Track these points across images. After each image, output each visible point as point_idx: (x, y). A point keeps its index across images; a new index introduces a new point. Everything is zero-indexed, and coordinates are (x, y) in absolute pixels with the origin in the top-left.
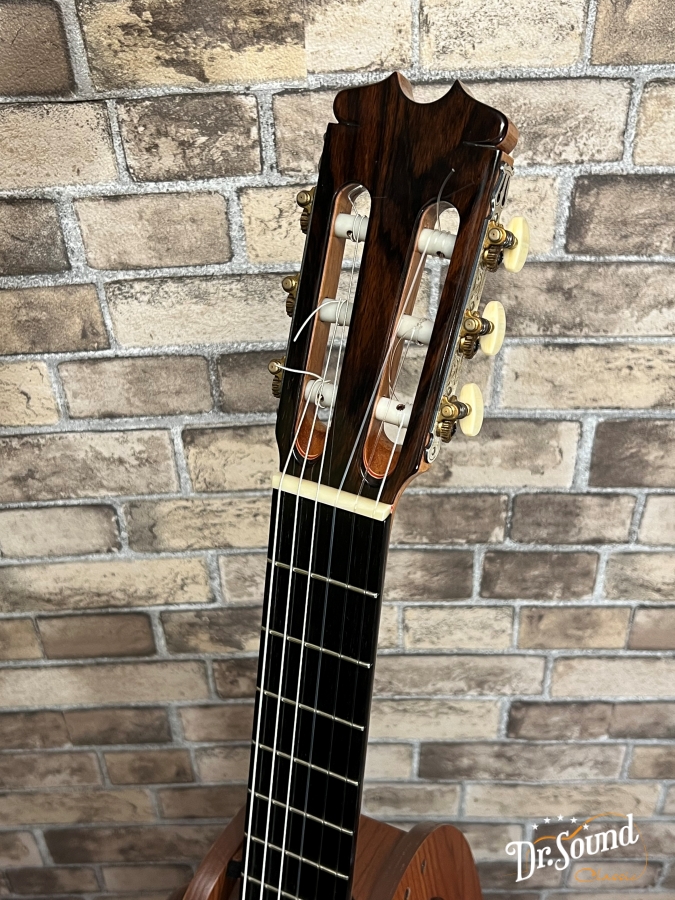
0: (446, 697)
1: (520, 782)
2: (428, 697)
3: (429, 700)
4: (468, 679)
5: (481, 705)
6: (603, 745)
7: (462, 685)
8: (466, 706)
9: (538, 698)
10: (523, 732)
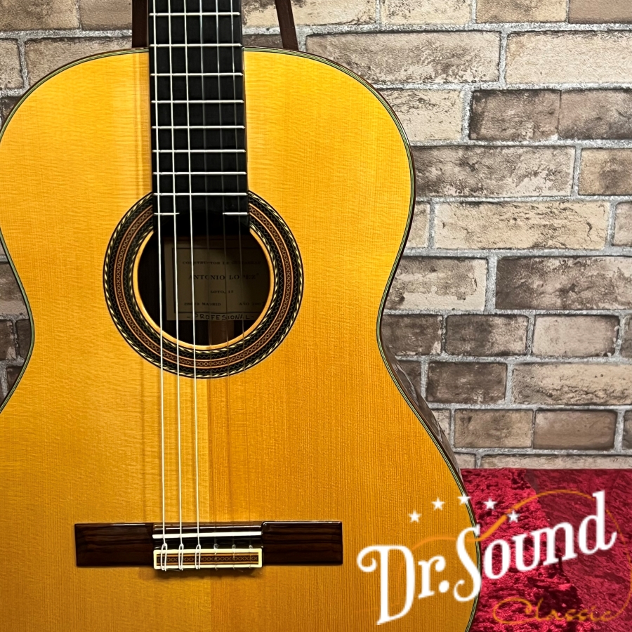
0: (417, 86)
1: (484, 200)
2: (401, 86)
3: (402, 89)
4: (436, 62)
5: (447, 97)
6: (554, 147)
7: (430, 70)
8: (434, 97)
9: (495, 86)
10: (483, 131)
